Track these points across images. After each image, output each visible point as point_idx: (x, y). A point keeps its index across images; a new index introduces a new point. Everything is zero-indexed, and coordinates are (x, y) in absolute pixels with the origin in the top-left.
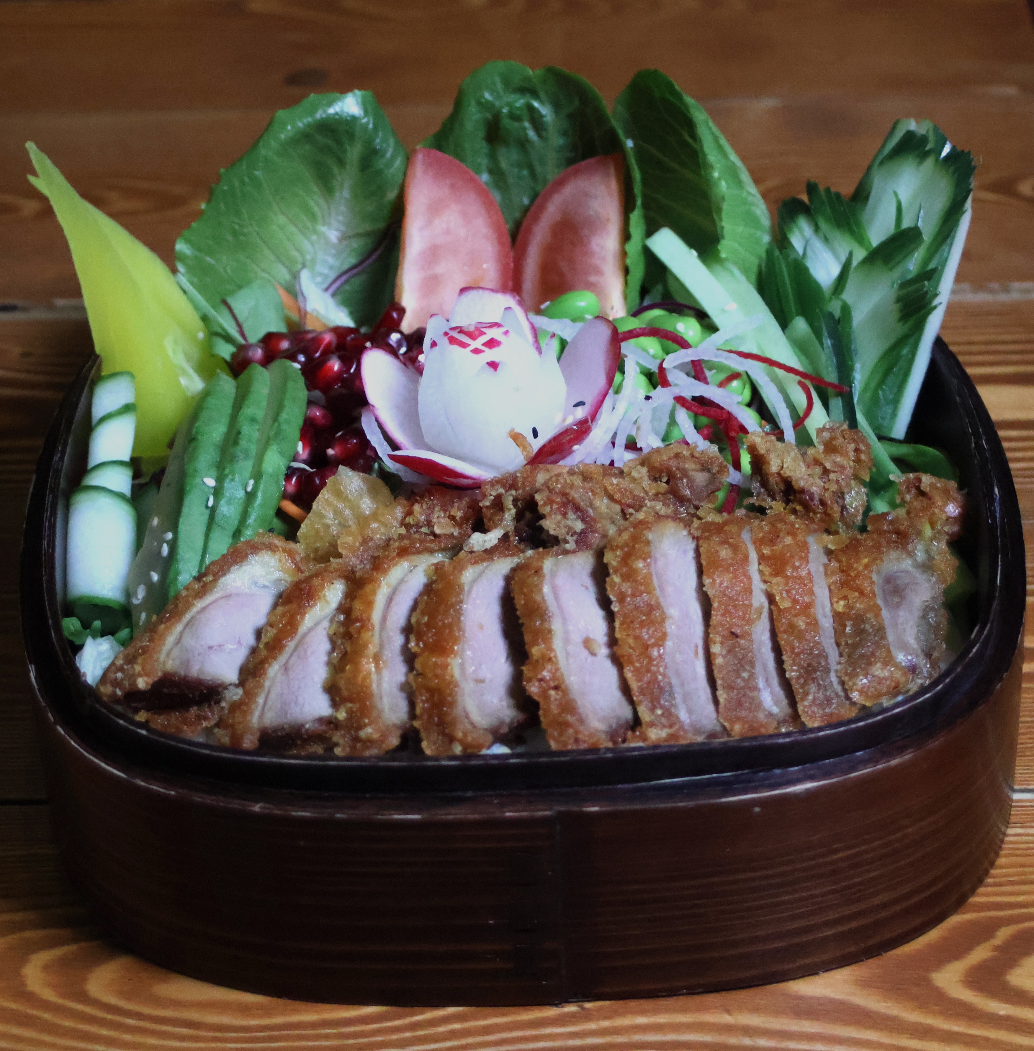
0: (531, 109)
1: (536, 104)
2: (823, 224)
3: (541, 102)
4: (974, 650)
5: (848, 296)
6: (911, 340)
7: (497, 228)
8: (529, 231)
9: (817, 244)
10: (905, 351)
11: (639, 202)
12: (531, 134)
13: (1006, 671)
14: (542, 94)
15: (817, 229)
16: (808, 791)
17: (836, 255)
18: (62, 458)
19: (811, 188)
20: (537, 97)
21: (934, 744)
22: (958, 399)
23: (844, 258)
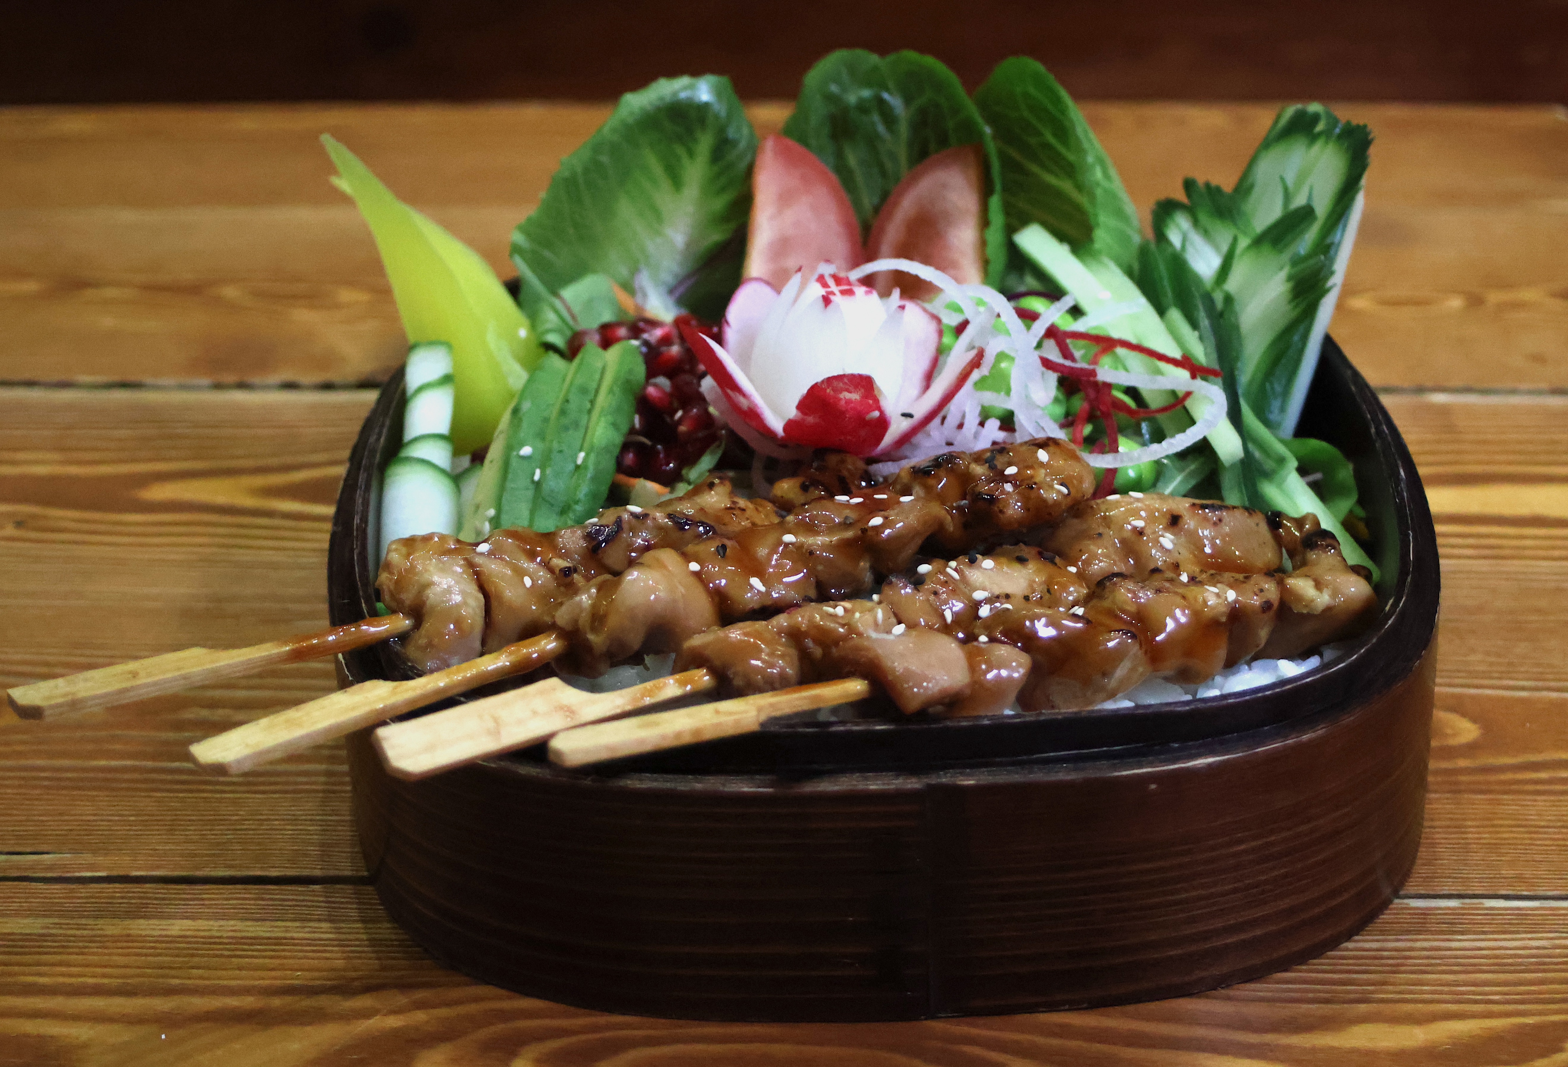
0: (881, 103)
1: (886, 96)
2: (1203, 217)
3: (890, 93)
4: (1390, 622)
5: (1232, 285)
6: (1302, 328)
7: (848, 225)
8: (882, 230)
9: (1196, 239)
10: (1296, 338)
11: (998, 186)
12: (881, 128)
13: (1424, 649)
14: (891, 84)
15: (1196, 223)
16: (1210, 765)
17: (1217, 247)
18: (378, 439)
19: (1189, 185)
20: (887, 90)
21: (1348, 719)
22: (1353, 388)
23: (1225, 248)
